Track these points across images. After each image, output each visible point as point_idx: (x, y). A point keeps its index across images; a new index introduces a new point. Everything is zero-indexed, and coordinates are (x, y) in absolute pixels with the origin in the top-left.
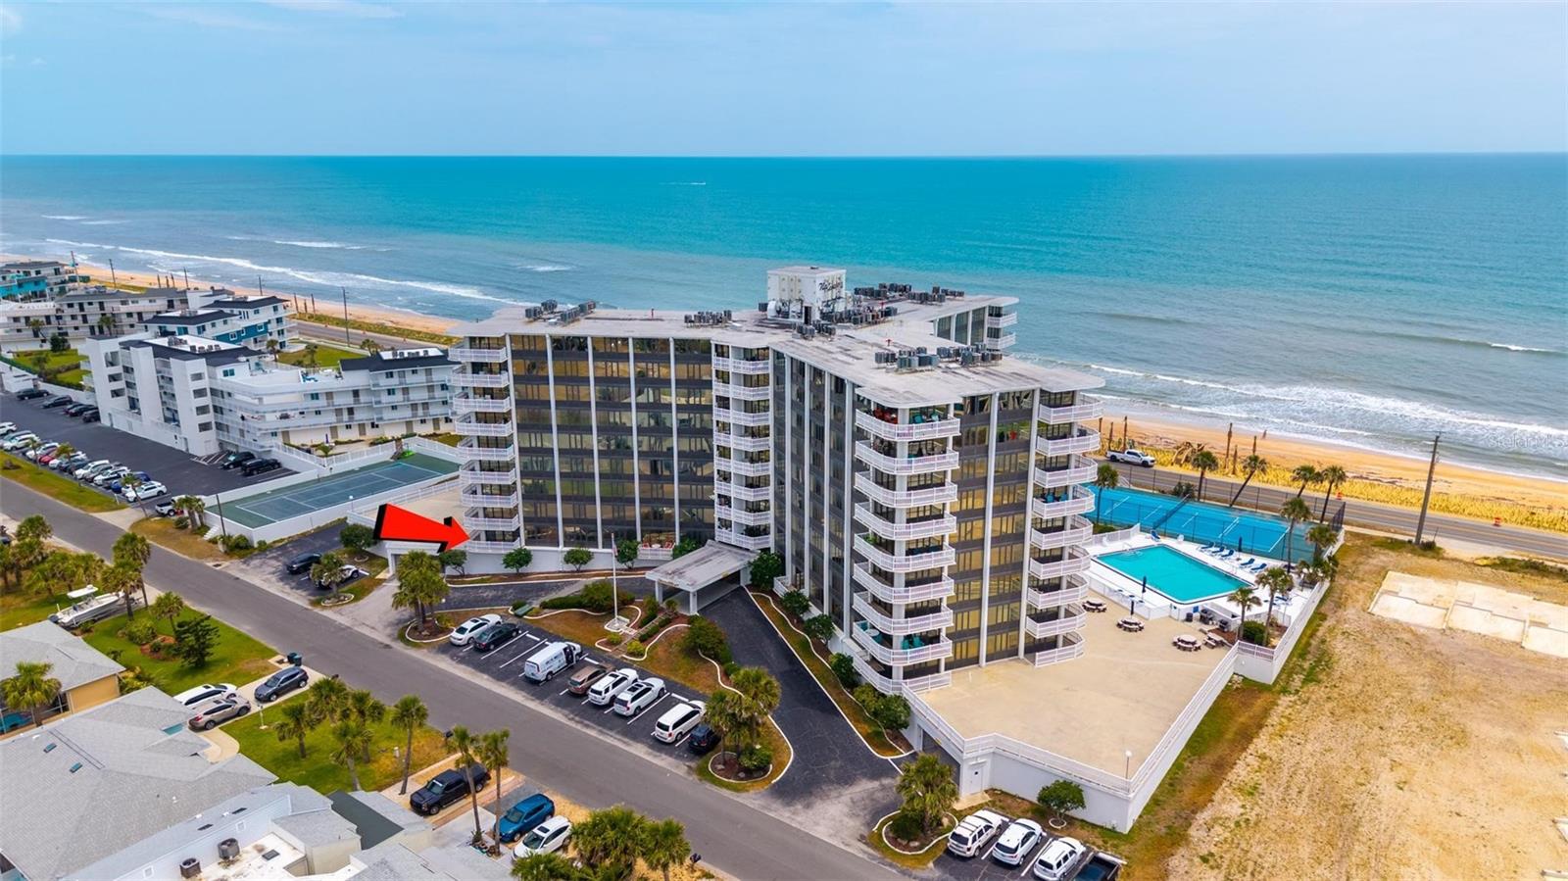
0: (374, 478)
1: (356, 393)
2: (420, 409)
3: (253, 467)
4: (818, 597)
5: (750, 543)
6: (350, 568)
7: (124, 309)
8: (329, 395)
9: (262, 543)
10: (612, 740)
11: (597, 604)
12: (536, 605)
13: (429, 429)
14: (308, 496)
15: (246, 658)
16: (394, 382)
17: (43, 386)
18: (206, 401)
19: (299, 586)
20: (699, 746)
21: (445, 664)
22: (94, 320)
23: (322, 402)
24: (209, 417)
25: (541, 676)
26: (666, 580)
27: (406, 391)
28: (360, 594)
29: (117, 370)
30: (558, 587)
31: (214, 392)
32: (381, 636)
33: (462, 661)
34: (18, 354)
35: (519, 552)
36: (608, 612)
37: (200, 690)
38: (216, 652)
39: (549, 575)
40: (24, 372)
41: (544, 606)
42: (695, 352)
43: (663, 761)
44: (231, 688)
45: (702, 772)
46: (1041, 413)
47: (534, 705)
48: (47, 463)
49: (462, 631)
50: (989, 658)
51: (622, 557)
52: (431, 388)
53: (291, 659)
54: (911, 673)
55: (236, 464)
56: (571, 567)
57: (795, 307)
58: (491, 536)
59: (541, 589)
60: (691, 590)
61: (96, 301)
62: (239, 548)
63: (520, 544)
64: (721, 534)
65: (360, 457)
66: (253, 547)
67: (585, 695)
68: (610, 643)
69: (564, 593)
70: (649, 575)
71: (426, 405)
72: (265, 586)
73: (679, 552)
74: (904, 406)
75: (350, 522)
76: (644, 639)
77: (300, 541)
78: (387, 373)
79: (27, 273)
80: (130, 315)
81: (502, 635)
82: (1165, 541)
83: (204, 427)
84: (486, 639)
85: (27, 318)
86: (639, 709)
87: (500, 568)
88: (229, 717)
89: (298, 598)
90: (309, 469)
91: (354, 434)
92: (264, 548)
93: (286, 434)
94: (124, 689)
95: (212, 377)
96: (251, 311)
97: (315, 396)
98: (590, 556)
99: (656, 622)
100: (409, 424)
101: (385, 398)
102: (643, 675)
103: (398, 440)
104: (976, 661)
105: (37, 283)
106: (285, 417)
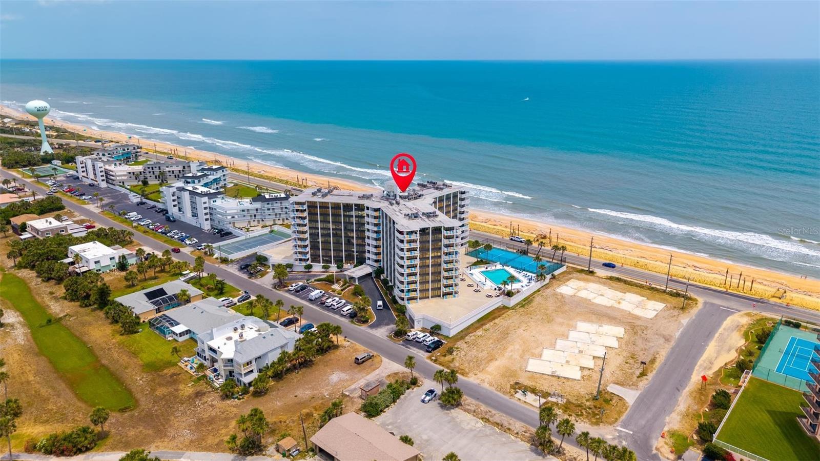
0: (264, 239)
1: (257, 210)
2: (278, 215)
3: (224, 234)
4: (391, 281)
5: (375, 264)
6: (259, 268)
7: (167, 169)
8: (248, 210)
9: (231, 260)
10: (331, 314)
11: (330, 281)
12: (313, 280)
13: (281, 222)
14: (243, 245)
15: (233, 292)
16: (270, 206)
17: (144, 200)
18: (207, 211)
19: (244, 273)
20: (352, 316)
21: (287, 295)
22: (157, 173)
23: (246, 212)
24: (208, 216)
25: (313, 299)
26: (349, 274)
27: (273, 209)
28: (262, 276)
29: (175, 198)
30: (320, 275)
31: (210, 208)
32: (270, 287)
33: (292, 294)
34: (131, 186)
35: (309, 265)
36: (333, 283)
37: (224, 299)
38: (225, 290)
39: (317, 272)
40: (136, 194)
41: (315, 281)
42: (360, 208)
43: (343, 319)
44: (231, 299)
45: (352, 322)
46: (444, 233)
47: (311, 306)
48: (157, 231)
49: (292, 286)
50: (432, 297)
51: (338, 267)
52: (282, 208)
53: (245, 292)
54: (409, 299)
55: (218, 233)
56: (324, 270)
57: (392, 194)
58: (301, 260)
59: (315, 276)
60: (356, 277)
61: (158, 166)
62: (224, 261)
63: (309, 262)
64: (367, 262)
65: (258, 231)
66: (229, 261)
67: (324, 304)
68: (333, 291)
69: (321, 277)
70: (345, 273)
71: (280, 214)
72: (234, 273)
73: (355, 266)
74: (405, 230)
75: (258, 254)
76: (342, 290)
77: (243, 259)
78: (267, 203)
79: (124, 150)
80: (169, 171)
81: (303, 288)
82: (505, 268)
83: (207, 220)
84: (299, 289)
85: (133, 173)
86: (338, 307)
87: (303, 270)
88: (231, 305)
89: (245, 276)
90: (243, 236)
91: (256, 223)
92: (232, 261)
93: (234, 223)
94: (203, 298)
95: (210, 203)
96: (215, 172)
97: (243, 211)
98: (329, 267)
99: (346, 286)
100: (274, 220)
101: (266, 211)
102: (340, 299)
103: (271, 226)
104: (428, 298)
105: (128, 154)
106: (233, 217)
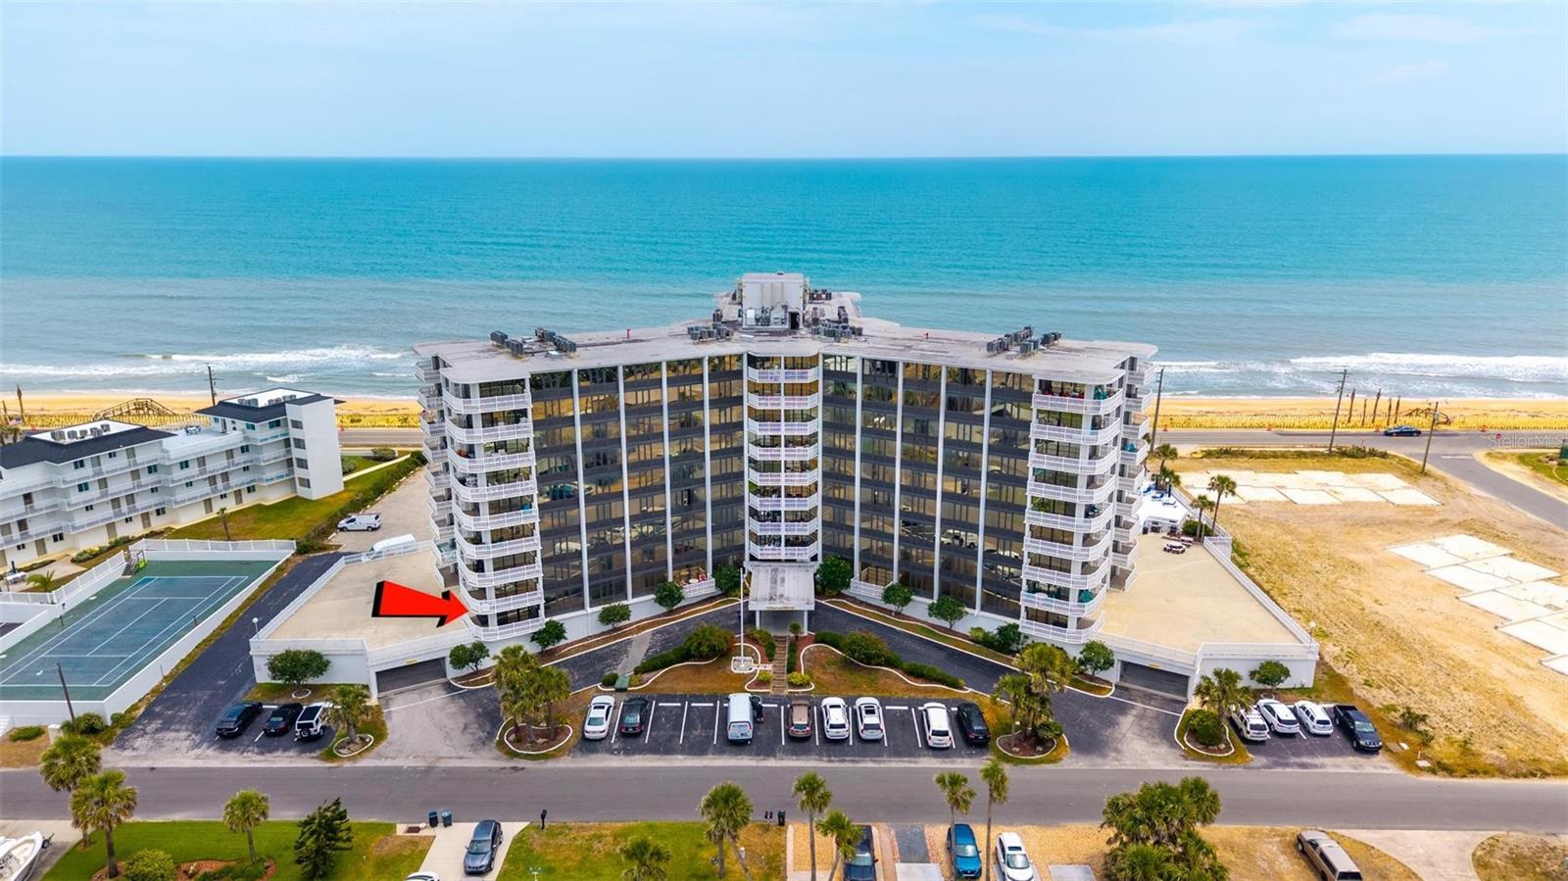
1: (28, 498)
2: (123, 503)
9: (117, 719)
11: (695, 653)
12: (629, 673)
16: (87, 472)
19: (267, 748)
27: (103, 483)
30: (617, 651)
32: (484, 761)
33: (627, 752)
35: (547, 626)
36: (719, 656)
39: (591, 641)
41: (641, 671)
45: (1009, 759)
49: (595, 721)
51: (663, 600)
52: (135, 474)
56: (611, 627)
57: (778, 314)
63: (544, 617)
65: (90, 581)
66: (107, 727)
71: (130, 498)
76: (790, 669)
78: (75, 463)
87: (537, 649)
92: (127, 721)
98: (627, 609)
99: (783, 651)
